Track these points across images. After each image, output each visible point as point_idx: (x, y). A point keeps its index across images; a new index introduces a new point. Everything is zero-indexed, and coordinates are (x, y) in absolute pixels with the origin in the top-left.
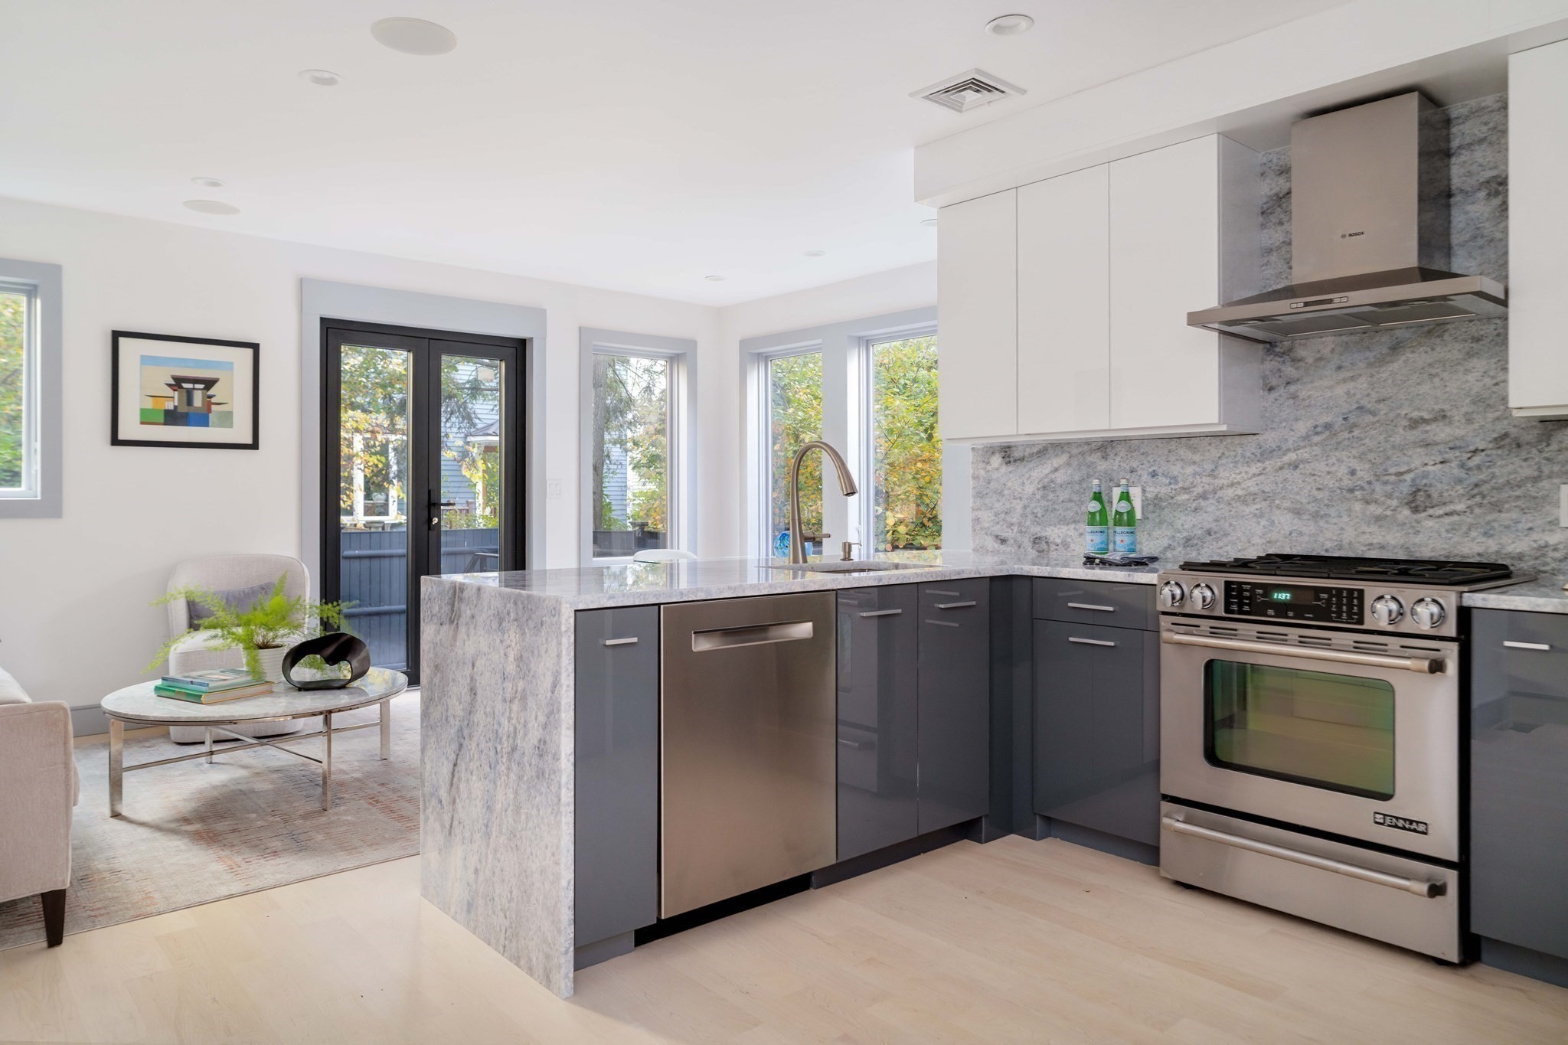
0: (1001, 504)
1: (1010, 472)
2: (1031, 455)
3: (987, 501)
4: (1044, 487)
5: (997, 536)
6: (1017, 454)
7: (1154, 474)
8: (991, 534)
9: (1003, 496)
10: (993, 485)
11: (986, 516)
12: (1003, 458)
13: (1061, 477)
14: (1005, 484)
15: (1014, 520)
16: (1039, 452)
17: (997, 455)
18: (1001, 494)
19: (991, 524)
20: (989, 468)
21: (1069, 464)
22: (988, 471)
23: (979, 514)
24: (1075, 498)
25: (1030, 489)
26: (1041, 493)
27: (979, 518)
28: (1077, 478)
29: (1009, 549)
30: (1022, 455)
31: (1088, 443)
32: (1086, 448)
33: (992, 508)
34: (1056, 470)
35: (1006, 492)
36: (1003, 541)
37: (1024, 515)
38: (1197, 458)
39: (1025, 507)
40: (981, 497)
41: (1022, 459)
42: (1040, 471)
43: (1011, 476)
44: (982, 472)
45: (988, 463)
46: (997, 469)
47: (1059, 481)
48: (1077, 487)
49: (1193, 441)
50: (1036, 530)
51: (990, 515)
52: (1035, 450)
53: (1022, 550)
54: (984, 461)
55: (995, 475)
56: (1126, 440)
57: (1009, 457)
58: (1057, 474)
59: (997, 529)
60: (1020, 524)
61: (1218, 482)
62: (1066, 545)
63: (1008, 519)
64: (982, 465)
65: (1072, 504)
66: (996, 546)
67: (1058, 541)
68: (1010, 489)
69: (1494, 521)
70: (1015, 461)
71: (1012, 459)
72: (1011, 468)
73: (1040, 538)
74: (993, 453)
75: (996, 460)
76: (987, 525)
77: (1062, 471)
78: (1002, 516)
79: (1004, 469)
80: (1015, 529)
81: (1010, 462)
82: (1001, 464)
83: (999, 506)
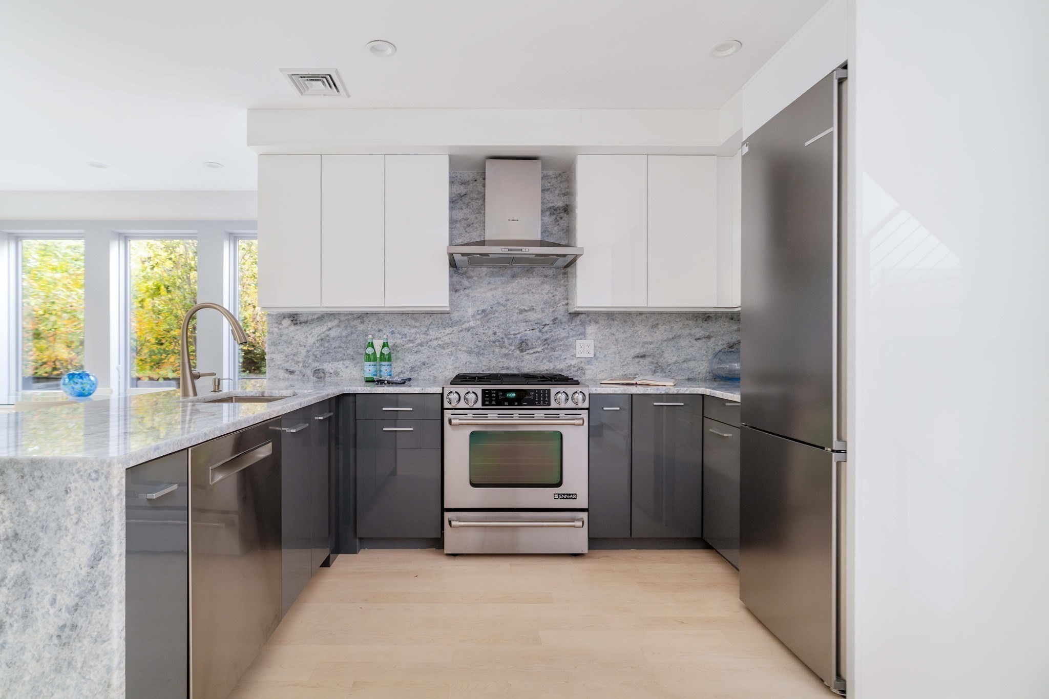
0: (290, 349)
1: (297, 330)
2: (313, 320)
3: (279, 348)
4: (322, 340)
5: (287, 370)
6: (302, 319)
7: (393, 333)
8: (282, 369)
9: (292, 344)
10: (284, 338)
11: (279, 358)
12: (292, 321)
13: (333, 333)
14: (293, 337)
15: (300, 359)
16: (318, 318)
17: (287, 319)
18: (290, 343)
19: (283, 362)
20: (280, 327)
21: (339, 326)
22: (280, 329)
24: (343, 345)
25: (311, 340)
26: (320, 342)
27: (273, 359)
28: (344, 334)
29: (296, 377)
30: (306, 319)
31: (351, 314)
32: (350, 317)
33: (283, 352)
34: (330, 329)
35: (294, 342)
36: (292, 372)
37: (307, 356)
38: (417, 324)
39: (308, 351)
40: (275, 345)
41: (306, 322)
42: (318, 330)
43: (298, 332)
44: (276, 329)
45: (280, 324)
46: (287, 328)
47: (332, 336)
48: (344, 339)
49: (415, 315)
50: (316, 365)
51: (282, 356)
52: (315, 317)
53: (306, 377)
54: (277, 323)
55: (286, 332)
56: (376, 314)
57: (296, 320)
58: (330, 332)
59: (287, 365)
60: (304, 362)
61: (429, 337)
62: (337, 373)
63: (296, 358)
64: (276, 325)
65: (341, 349)
66: (286, 376)
67: (331, 371)
68: (297, 340)
69: (552, 355)
70: (301, 323)
71: (298, 322)
72: (298, 327)
73: (319, 370)
74: (284, 318)
75: (286, 322)
76: (280, 363)
77: (334, 330)
78: (292, 357)
79: (292, 328)
80: (301, 365)
81: (297, 324)
82: (290, 325)
83: (288, 351)
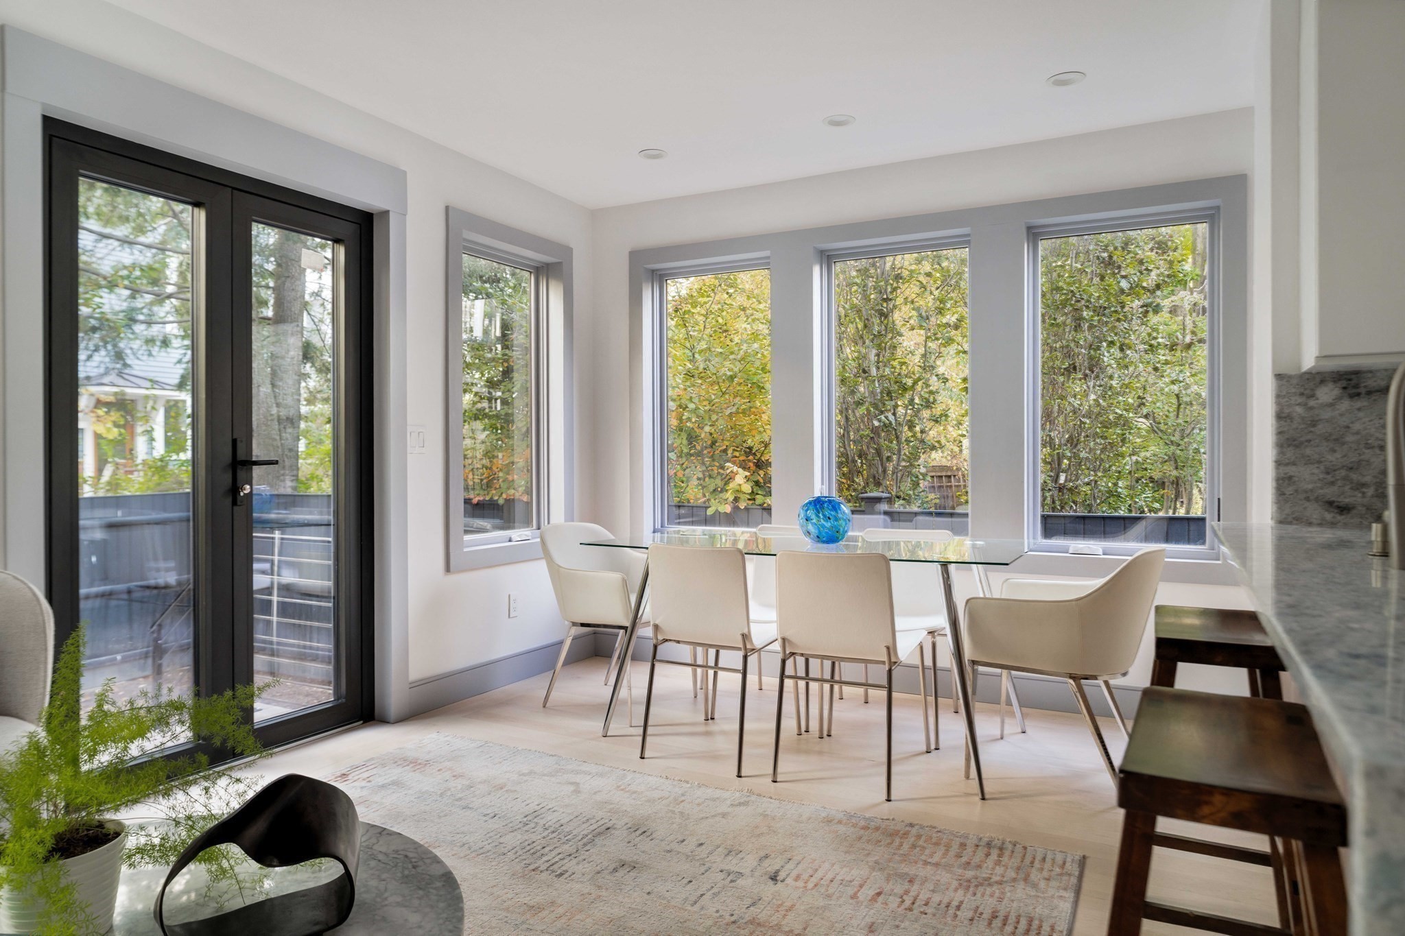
0: (1338, 455)
1: (1359, 409)
3: (1309, 452)
5: (1330, 503)
6: (1373, 383)
8: (1317, 499)
9: (1343, 444)
10: (1321, 428)
11: (1308, 476)
12: (1345, 388)
14: (1348, 427)
15: (1368, 479)
17: (1331, 385)
18: (1339, 441)
19: (1319, 485)
20: (1312, 403)
22: (1311, 408)
23: (1291, 470)
27: (1290, 478)
29: (1357, 520)
33: (1319, 462)
35: (1350, 438)
36: (1345, 509)
40: (1297, 447)
43: (1361, 414)
44: (1297, 410)
45: (1312, 396)
46: (1331, 405)
51: (1316, 471)
54: (1302, 394)
55: (1327, 414)
57: (1356, 386)
59: (1330, 493)
63: (1354, 476)
64: (1299, 400)
66: (1330, 516)
68: (1357, 433)
70: (1369, 393)
71: (1363, 390)
72: (1361, 403)
74: (1322, 382)
75: (1326, 394)
76: (1310, 486)
78: (1343, 473)
79: (1345, 405)
80: (1371, 491)
81: (1358, 395)
82: (1339, 398)
83: (1334, 458)
